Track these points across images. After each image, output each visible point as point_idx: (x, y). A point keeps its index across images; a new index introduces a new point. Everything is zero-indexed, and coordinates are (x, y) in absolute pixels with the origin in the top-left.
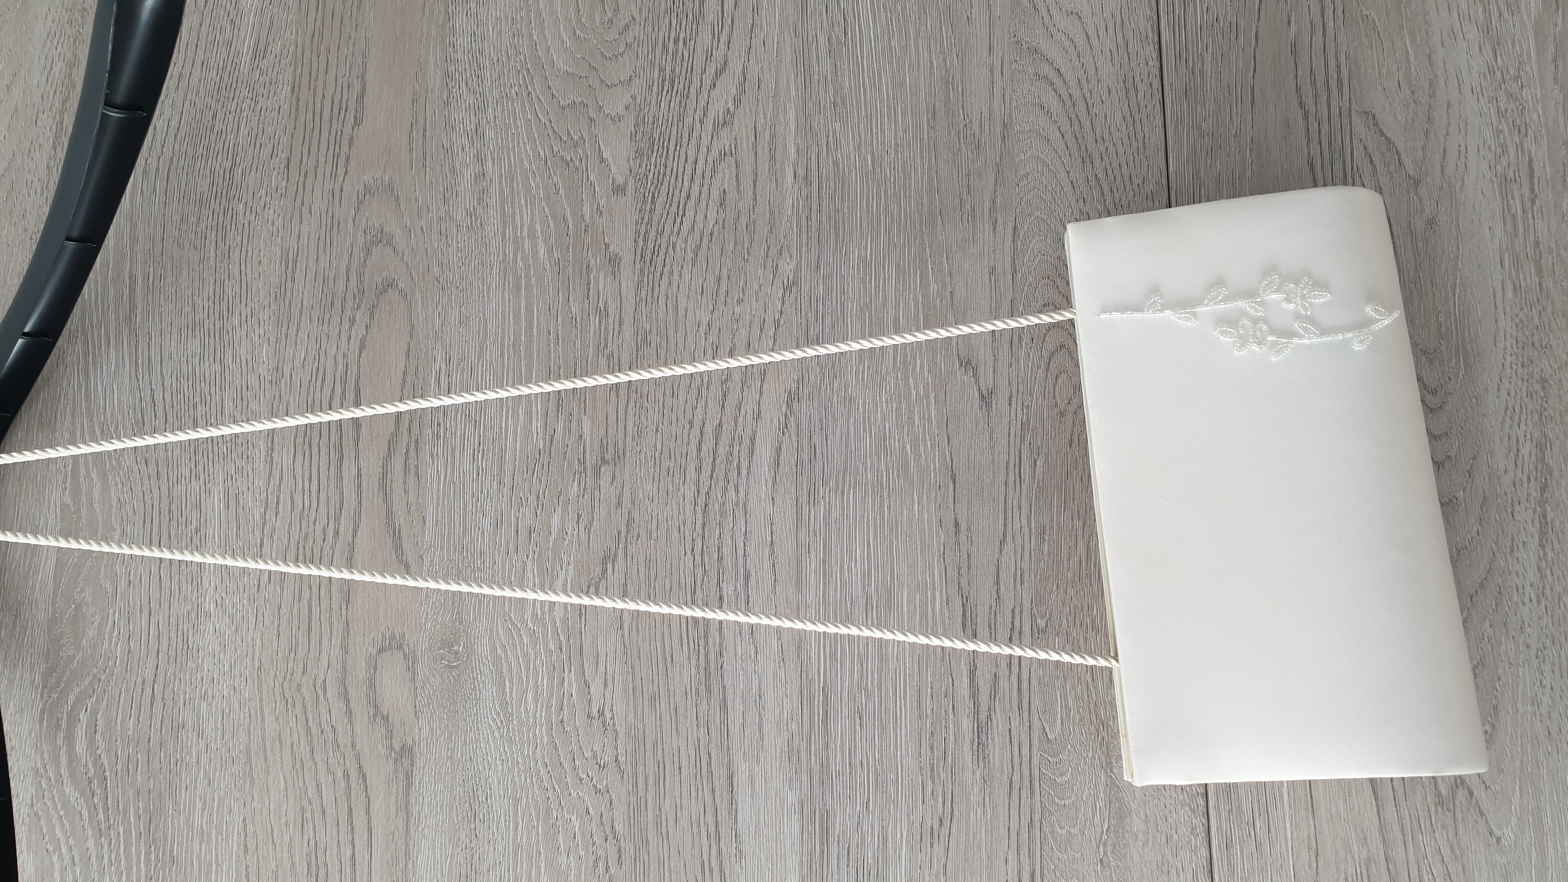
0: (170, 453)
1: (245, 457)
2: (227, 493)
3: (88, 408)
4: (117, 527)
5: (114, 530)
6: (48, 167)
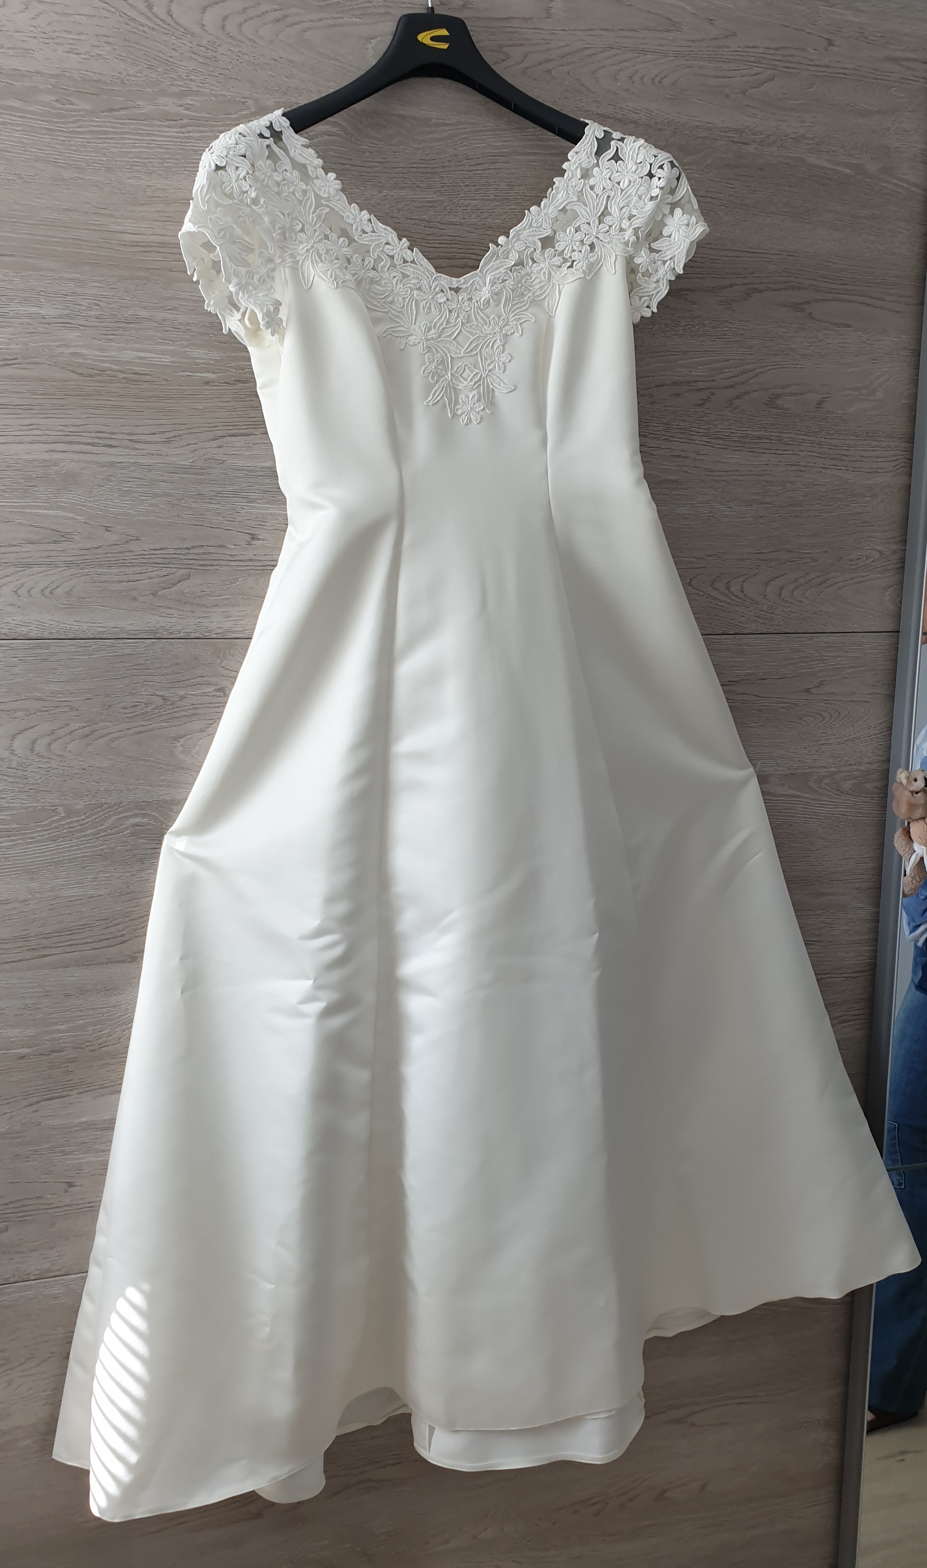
0: (453, 173)
2: (435, 202)
4: (421, 146)
5: (419, 145)
6: (588, 111)
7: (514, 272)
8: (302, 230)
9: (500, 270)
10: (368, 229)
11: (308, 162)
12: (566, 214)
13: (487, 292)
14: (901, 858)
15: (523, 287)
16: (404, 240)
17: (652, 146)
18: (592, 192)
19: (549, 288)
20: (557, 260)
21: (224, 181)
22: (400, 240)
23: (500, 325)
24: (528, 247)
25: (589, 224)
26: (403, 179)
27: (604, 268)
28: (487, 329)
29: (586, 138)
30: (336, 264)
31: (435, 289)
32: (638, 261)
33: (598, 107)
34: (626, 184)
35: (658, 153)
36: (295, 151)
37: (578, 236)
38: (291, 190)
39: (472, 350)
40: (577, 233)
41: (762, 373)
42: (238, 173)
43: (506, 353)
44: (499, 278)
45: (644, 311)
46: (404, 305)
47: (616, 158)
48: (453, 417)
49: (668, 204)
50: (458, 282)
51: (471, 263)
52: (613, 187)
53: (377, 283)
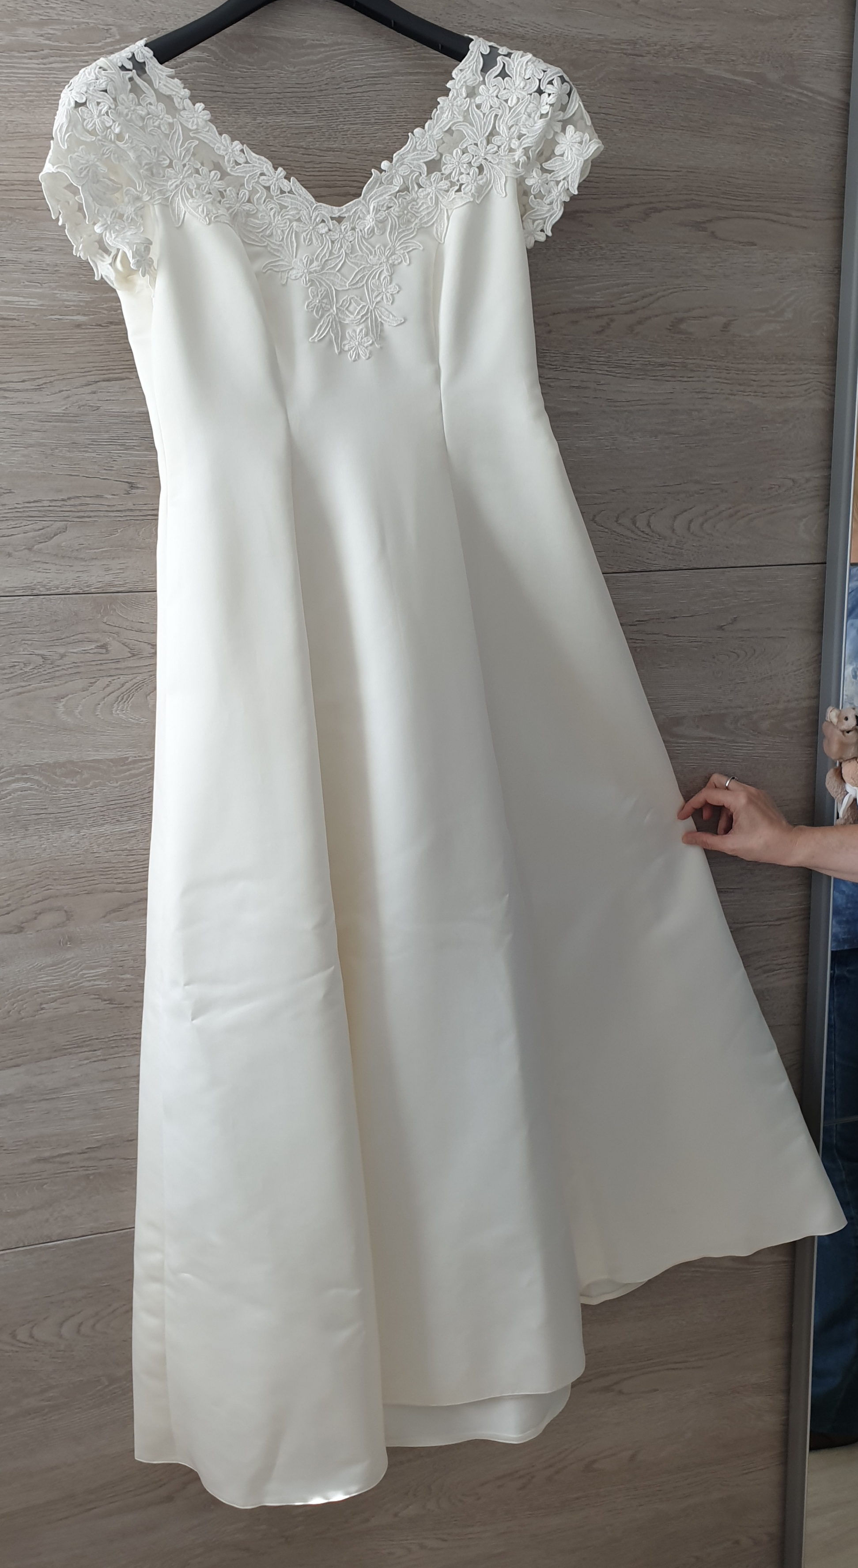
0: (331, 96)
1: (330, 137)
2: (313, 128)
3: (353, 52)
4: (296, 70)
5: (294, 68)
6: (472, 26)
7: (399, 198)
8: (170, 165)
9: (384, 196)
10: (241, 160)
11: (174, 93)
12: (452, 136)
13: (371, 220)
14: (833, 800)
15: (409, 214)
16: (280, 169)
17: (540, 60)
18: (478, 111)
19: (437, 214)
20: (444, 184)
21: (85, 118)
22: (276, 169)
23: (386, 254)
24: (412, 171)
25: (476, 144)
26: (278, 105)
27: (494, 191)
28: (373, 259)
29: (471, 55)
30: (208, 199)
31: (315, 219)
32: (529, 182)
33: (483, 22)
34: (514, 101)
35: (547, 68)
36: (160, 83)
37: (466, 158)
38: (156, 124)
39: (357, 282)
40: (465, 155)
41: (663, 296)
42: (100, 108)
43: (394, 284)
44: (383, 206)
45: (537, 234)
46: (283, 238)
47: (503, 74)
48: (340, 353)
49: (559, 121)
50: (339, 211)
51: (353, 191)
52: (501, 105)
53: (254, 216)
